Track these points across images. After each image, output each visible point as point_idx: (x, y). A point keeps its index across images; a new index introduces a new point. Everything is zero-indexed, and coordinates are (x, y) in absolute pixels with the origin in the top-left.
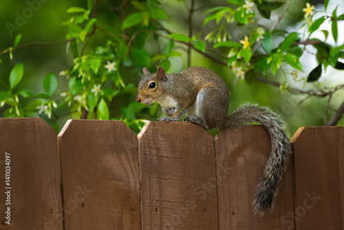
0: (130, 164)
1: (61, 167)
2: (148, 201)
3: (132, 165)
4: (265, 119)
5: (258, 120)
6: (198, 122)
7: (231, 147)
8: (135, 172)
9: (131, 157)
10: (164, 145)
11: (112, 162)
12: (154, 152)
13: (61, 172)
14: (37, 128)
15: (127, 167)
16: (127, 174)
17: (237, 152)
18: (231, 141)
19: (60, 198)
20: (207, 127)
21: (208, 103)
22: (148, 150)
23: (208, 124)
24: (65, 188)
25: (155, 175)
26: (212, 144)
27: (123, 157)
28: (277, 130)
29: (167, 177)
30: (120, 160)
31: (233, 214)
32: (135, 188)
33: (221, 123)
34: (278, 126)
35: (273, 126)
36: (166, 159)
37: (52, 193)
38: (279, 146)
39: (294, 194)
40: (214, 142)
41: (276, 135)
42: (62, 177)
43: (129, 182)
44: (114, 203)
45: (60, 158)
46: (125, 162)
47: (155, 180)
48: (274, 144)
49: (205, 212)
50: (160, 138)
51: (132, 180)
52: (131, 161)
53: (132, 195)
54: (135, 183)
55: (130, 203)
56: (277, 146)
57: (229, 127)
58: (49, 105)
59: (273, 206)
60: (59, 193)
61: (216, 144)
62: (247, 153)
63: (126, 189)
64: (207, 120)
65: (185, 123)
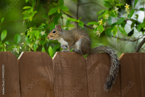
0: (49, 70)
1: (19, 72)
2: (57, 86)
3: (50, 71)
4: (107, 50)
5: (104, 51)
6: (79, 52)
7: (93, 63)
8: (51, 74)
9: (49, 67)
10: (64, 62)
11: (41, 70)
12: (59, 65)
13: (20, 75)
14: (9, 56)
15: (48, 72)
16: (48, 75)
17: (96, 65)
18: (93, 60)
19: (19, 86)
20: (82, 54)
21: (83, 44)
22: (57, 64)
23: (83, 53)
24: (21, 82)
25: (60, 75)
26: (85, 61)
27: (46, 67)
28: (113, 55)
29: (65, 76)
30: (45, 69)
31: (94, 91)
32: (52, 81)
33: (89, 52)
34: (113, 53)
35: (111, 53)
36: (65, 68)
37: (16, 84)
38: (115, 61)
39: (121, 82)
40: (85, 60)
41: (113, 57)
42: (20, 77)
43: (49, 78)
44: (42, 88)
45: (19, 69)
46: (47, 70)
47: (60, 77)
48: (113, 61)
49: (82, 91)
50: (62, 59)
51: (50, 78)
52: (50, 69)
53: (50, 84)
54: (52, 79)
55: (50, 87)
56: (114, 61)
57: (92, 54)
58: (18, 48)
59: (112, 88)
60: (19, 84)
61: (86, 61)
62: (100, 65)
63: (48, 81)
64: (83, 52)
65: (73, 52)
